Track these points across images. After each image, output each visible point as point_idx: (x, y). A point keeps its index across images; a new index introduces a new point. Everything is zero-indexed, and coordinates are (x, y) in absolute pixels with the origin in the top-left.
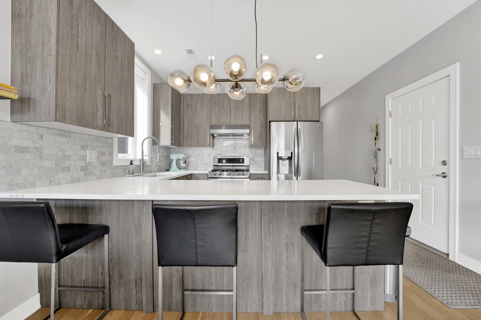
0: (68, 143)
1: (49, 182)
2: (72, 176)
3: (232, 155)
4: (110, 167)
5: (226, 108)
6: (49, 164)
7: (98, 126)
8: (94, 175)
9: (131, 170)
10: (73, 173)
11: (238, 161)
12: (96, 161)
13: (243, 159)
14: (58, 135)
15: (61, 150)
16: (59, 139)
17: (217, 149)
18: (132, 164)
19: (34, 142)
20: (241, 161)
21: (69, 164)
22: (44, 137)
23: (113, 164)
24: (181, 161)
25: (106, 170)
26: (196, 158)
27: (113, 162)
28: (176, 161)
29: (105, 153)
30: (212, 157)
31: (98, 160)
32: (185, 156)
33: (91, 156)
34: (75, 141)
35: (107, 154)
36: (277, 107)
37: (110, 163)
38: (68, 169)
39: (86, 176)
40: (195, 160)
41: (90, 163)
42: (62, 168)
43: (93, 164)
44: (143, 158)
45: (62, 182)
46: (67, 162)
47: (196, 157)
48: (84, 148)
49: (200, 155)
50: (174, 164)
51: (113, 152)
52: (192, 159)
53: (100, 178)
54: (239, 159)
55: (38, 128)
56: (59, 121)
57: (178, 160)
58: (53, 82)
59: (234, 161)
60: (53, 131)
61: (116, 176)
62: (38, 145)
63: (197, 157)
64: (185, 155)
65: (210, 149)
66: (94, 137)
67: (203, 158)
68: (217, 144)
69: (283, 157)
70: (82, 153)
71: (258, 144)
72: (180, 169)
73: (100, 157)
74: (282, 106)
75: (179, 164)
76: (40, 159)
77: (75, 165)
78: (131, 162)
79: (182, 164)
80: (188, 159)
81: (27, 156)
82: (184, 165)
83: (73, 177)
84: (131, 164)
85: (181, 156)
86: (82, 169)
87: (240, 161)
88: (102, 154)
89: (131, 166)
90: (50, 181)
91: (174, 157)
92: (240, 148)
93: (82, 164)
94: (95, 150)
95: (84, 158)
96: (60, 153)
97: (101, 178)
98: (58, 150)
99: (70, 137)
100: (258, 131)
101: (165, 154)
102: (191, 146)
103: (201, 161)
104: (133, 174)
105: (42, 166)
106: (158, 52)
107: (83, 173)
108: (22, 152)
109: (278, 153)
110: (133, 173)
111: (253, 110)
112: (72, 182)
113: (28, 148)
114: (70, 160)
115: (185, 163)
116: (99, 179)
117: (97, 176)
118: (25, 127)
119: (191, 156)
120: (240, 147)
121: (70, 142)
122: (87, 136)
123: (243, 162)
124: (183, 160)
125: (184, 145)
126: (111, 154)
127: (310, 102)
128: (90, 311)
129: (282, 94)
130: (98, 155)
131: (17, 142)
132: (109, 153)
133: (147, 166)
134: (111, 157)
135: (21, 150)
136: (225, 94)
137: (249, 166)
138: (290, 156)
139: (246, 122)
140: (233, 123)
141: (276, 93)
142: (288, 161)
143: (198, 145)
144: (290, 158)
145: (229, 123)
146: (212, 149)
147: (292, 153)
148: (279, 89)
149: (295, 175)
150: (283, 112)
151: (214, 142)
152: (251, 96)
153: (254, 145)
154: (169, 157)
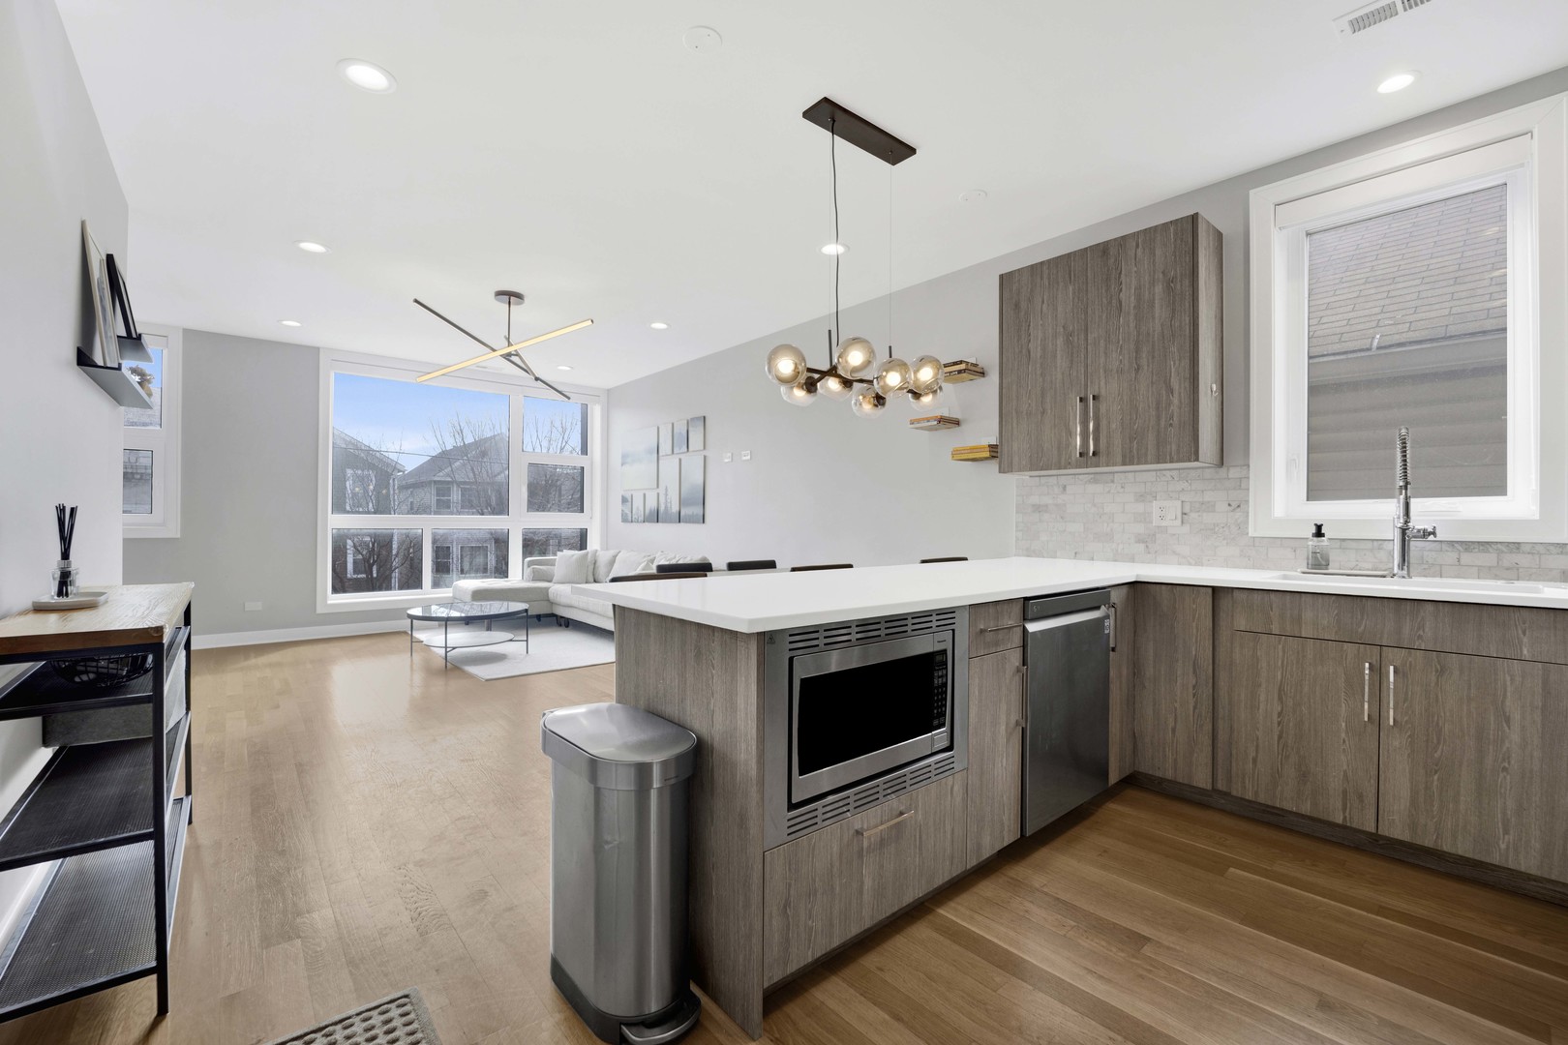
0: (1109, 492)
1: (1073, 554)
2: (1117, 551)
4: (1234, 539)
6: (1077, 527)
8: (1174, 552)
9: (1310, 554)
10: (1118, 545)
12: (1178, 522)
14: (1089, 481)
15: (1094, 506)
16: (1092, 488)
18: (1322, 535)
19: (1054, 498)
21: (1109, 528)
22: (1068, 488)
23: (1247, 534)
25: (1217, 547)
27: (1247, 528)
29: (1214, 506)
31: (1183, 521)
33: (1165, 513)
34: (1123, 487)
35: (1222, 506)
37: (1234, 528)
39: (1149, 553)
41: (1161, 529)
42: (1096, 534)
43: (1170, 530)
46: (1106, 525)
48: (1144, 498)
51: (1247, 502)
53: (1194, 562)
61: (1263, 565)
62: (1059, 501)
66: (1175, 473)
70: (1140, 507)
73: (1192, 515)
76: (1062, 520)
77: (1124, 530)
78: (1319, 528)
81: (1046, 516)
83: (1119, 551)
84: (1319, 533)
86: (1139, 541)
88: (1204, 509)
89: (1312, 542)
90: (1076, 553)
93: (1140, 529)
94: (1177, 499)
95: (1144, 518)
96: (1093, 510)
97: (1199, 563)
98: (1090, 505)
99: (1114, 482)
105: (1065, 531)
107: (1142, 546)
108: (1040, 512)
113: (1047, 506)
114: (1113, 521)
116: (1190, 564)
117: (1186, 556)
121: (1113, 491)
122: (1154, 474)
126: (1240, 508)
130: (1187, 510)
131: (1035, 499)
132: (1229, 505)
133: (1523, 548)
134: (1238, 514)
135: (1038, 509)
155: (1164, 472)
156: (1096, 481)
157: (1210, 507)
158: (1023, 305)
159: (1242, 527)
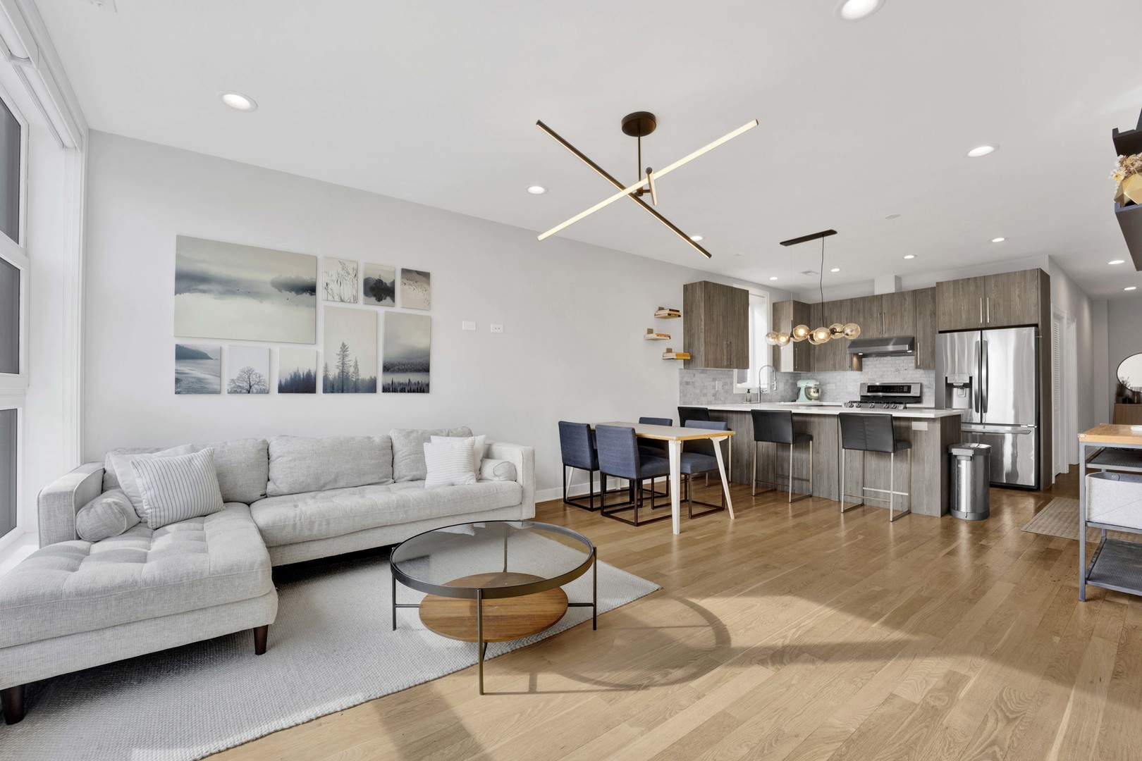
3: (892, 381)
5: (875, 316)
6: (698, 391)
9: (748, 398)
10: (708, 398)
11: (900, 389)
12: (721, 389)
13: (909, 387)
15: (703, 382)
16: (703, 376)
17: (868, 372)
19: (692, 379)
20: (905, 389)
21: (706, 391)
22: (695, 375)
24: (812, 390)
25: (729, 397)
26: (836, 385)
28: (805, 389)
30: (859, 384)
32: (818, 383)
33: (718, 385)
34: (710, 376)
35: (729, 384)
36: (952, 310)
38: (705, 395)
39: (715, 400)
40: (834, 388)
41: (718, 391)
42: (703, 394)
43: (720, 392)
44: (760, 387)
47: (836, 383)
48: (714, 380)
49: (843, 381)
50: (802, 393)
51: (733, 382)
52: (830, 388)
54: (903, 386)
55: (693, 370)
56: (705, 366)
57: (807, 389)
58: (704, 346)
59: (893, 389)
60: (701, 371)
61: (736, 402)
63: (838, 384)
65: (857, 373)
66: (720, 372)
67: (847, 386)
68: (868, 365)
69: (955, 384)
70: (713, 383)
71: (929, 365)
72: (811, 399)
73: (724, 386)
74: (962, 308)
75: (809, 394)
76: (693, 388)
77: (709, 392)
78: (749, 390)
79: (812, 394)
80: (824, 387)
81: (689, 386)
82: (816, 395)
83: (708, 400)
84: (749, 392)
85: (812, 384)
87: (902, 389)
88: (725, 384)
89: (748, 395)
90: (698, 402)
91: (802, 384)
92: (905, 370)
93: (713, 391)
94: (721, 380)
95: (714, 387)
96: (702, 384)
97: (725, 403)
98: (701, 382)
99: (707, 374)
100: (930, 344)
101: (790, 381)
102: (825, 370)
103: (843, 390)
105: (695, 393)
106: (774, 278)
107: (714, 398)
108: (687, 385)
109: (946, 378)
110: (750, 401)
111: (920, 313)
112: (708, 404)
113: (689, 382)
114: (707, 389)
115: (817, 392)
117: (722, 401)
118: (688, 371)
119: (829, 383)
120: (906, 368)
121: (707, 377)
122: (716, 371)
123: (909, 391)
124: (815, 388)
125: (817, 369)
126: (732, 384)
127: (1017, 295)
129: (961, 289)
134: (732, 386)
135: (687, 383)
136: (874, 296)
137: (920, 397)
138: (968, 381)
139: (909, 332)
140: (886, 336)
141: (952, 288)
142: (968, 389)
143: (834, 368)
144: (969, 385)
145: (881, 336)
146: (859, 372)
147: (971, 378)
148: (956, 282)
149: (977, 411)
150: (964, 316)
151: (863, 363)
152: (916, 294)
153: (922, 366)
154: (796, 384)
155: (718, 371)
156: (703, 373)
158: (711, 298)
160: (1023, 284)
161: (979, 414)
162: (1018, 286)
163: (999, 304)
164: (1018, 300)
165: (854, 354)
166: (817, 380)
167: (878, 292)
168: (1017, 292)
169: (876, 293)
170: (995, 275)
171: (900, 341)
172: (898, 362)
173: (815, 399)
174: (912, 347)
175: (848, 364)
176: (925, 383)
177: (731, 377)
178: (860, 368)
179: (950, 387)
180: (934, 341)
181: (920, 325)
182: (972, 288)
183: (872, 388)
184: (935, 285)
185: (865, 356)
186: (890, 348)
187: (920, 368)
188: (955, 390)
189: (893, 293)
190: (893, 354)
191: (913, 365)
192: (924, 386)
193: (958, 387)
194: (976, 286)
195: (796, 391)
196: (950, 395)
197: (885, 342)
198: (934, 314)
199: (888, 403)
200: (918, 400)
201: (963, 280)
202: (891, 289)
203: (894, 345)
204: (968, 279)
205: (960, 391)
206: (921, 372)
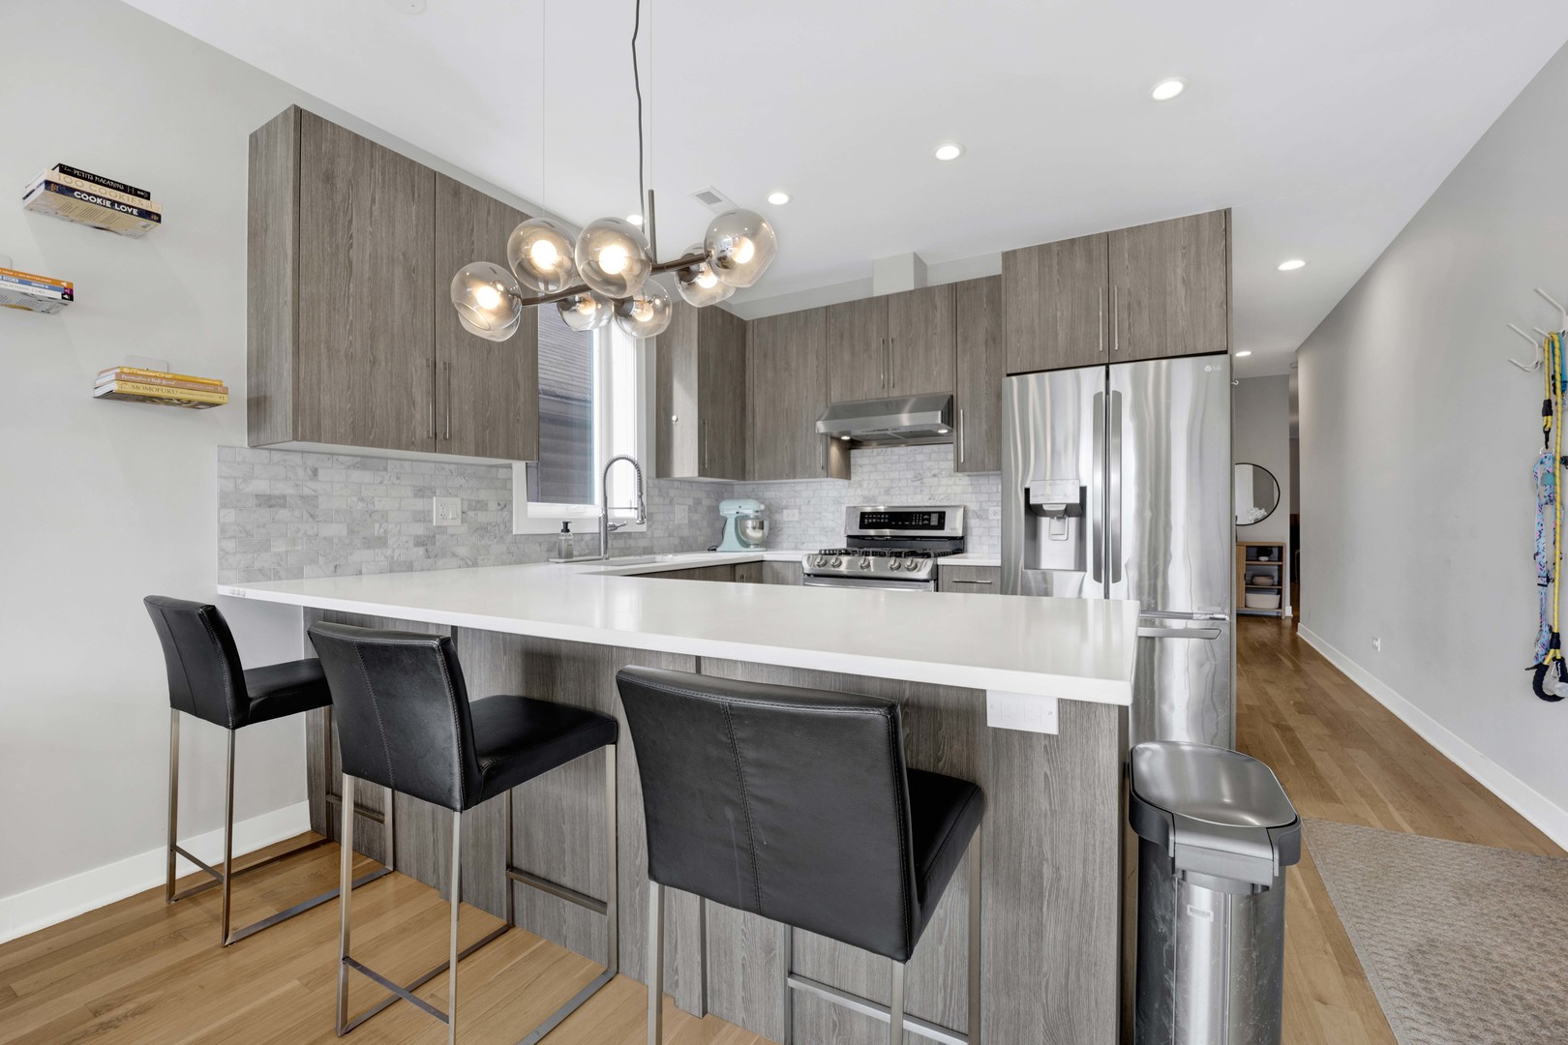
0: (381, 483)
1: (332, 568)
2: (392, 558)
3: (910, 500)
4: (501, 537)
5: (874, 346)
6: (336, 530)
7: (413, 443)
8: (454, 555)
9: (564, 546)
10: (394, 550)
11: (923, 520)
12: (458, 522)
13: (942, 516)
14: (355, 467)
15: (362, 500)
16: (357, 475)
17: (861, 481)
18: (568, 531)
19: (296, 485)
20: (934, 521)
21: (382, 530)
22: (321, 472)
23: (512, 531)
24: (750, 524)
25: (490, 546)
26: (800, 513)
27: (511, 526)
28: (736, 520)
29: (487, 505)
30: (844, 508)
31: (463, 521)
32: (762, 507)
33: (445, 511)
34: (398, 478)
35: (493, 505)
36: (1036, 320)
37: (502, 527)
38: (381, 542)
39: (429, 557)
40: (796, 518)
41: (442, 530)
42: (364, 538)
43: (450, 531)
44: (606, 516)
45: (364, 570)
46: (377, 525)
47: (800, 509)
48: (423, 492)
49: (813, 502)
50: (730, 529)
51: (511, 501)
52: (788, 516)
54: (929, 514)
55: (305, 455)
56: (304, 439)
57: (741, 520)
59: (911, 520)
60: (341, 458)
61: (522, 560)
62: (307, 491)
63: (804, 508)
64: (762, 503)
65: (840, 483)
66: (453, 467)
67: (820, 513)
68: (861, 466)
69: (1045, 507)
70: (419, 504)
71: (983, 462)
72: (748, 546)
73: (471, 514)
74: (1059, 314)
75: (744, 533)
76: (311, 520)
77: (400, 531)
78: (566, 524)
79: (750, 532)
80: (778, 517)
81: (284, 514)
82: (757, 534)
83: (395, 558)
84: (566, 530)
85: (749, 508)
86: (419, 542)
87: (929, 520)
88: (478, 506)
89: (564, 537)
90: (336, 567)
92: (934, 476)
93: (419, 529)
94: (457, 496)
95: (424, 517)
96: (361, 506)
98: (355, 499)
99: (385, 470)
100: (987, 408)
101: (706, 502)
102: (776, 475)
103: (814, 523)
104: (568, 556)
105: (317, 535)
107: (421, 551)
108: (271, 506)
109: (1027, 491)
111: (965, 339)
112: (391, 572)
113: (284, 497)
114: (387, 521)
115: (759, 528)
116: (468, 566)
117: (463, 559)
118: (277, 456)
119: (786, 507)
120: (936, 471)
121: (385, 482)
122: (433, 465)
123: (941, 526)
124: (756, 518)
125: (756, 475)
126: (506, 505)
127: (1179, 278)
128: (370, 860)
129: (1055, 267)
130: (465, 509)
131: (260, 486)
132: (499, 504)
133: (633, 535)
134: (505, 513)
136: (873, 298)
137: (962, 538)
138: (1077, 500)
139: (943, 387)
140: (895, 393)
141: (1035, 265)
142: (1072, 521)
143: (792, 472)
144: (1078, 510)
145: (885, 396)
146: (846, 482)
147: (1083, 490)
148: (1044, 250)
149: (1097, 577)
150: (1061, 335)
151: (852, 460)
152: (956, 291)
153: (967, 464)
154: (716, 509)
155: (443, 465)
156: (364, 467)
157: (481, 506)
159: (508, 524)
160: (1193, 250)
161: (1102, 585)
162: (1184, 255)
163: (1139, 304)
164: (1181, 290)
165: (832, 438)
166: (760, 500)
167: (880, 290)
168: (1179, 271)
169: (875, 295)
170: (1131, 230)
171: (923, 405)
172: (920, 458)
173: (757, 545)
174: (949, 418)
175: (821, 461)
176: (973, 506)
177: (506, 485)
178: (846, 472)
179: (1034, 512)
180: (999, 396)
181: (964, 367)
182: (1080, 264)
183: (868, 520)
184: (996, 269)
185: (855, 444)
186: (906, 420)
187: (964, 471)
188: (1045, 521)
189: (911, 292)
190: (911, 441)
191: (951, 465)
192: (970, 514)
193: (1052, 514)
194: (1090, 259)
195: (719, 525)
196: (1033, 534)
197: (893, 407)
198: (995, 339)
199: (898, 555)
200: (958, 545)
201: (1061, 243)
202: (906, 283)
203: (912, 411)
204: (1073, 241)
205: (1055, 521)
206: (963, 481)
